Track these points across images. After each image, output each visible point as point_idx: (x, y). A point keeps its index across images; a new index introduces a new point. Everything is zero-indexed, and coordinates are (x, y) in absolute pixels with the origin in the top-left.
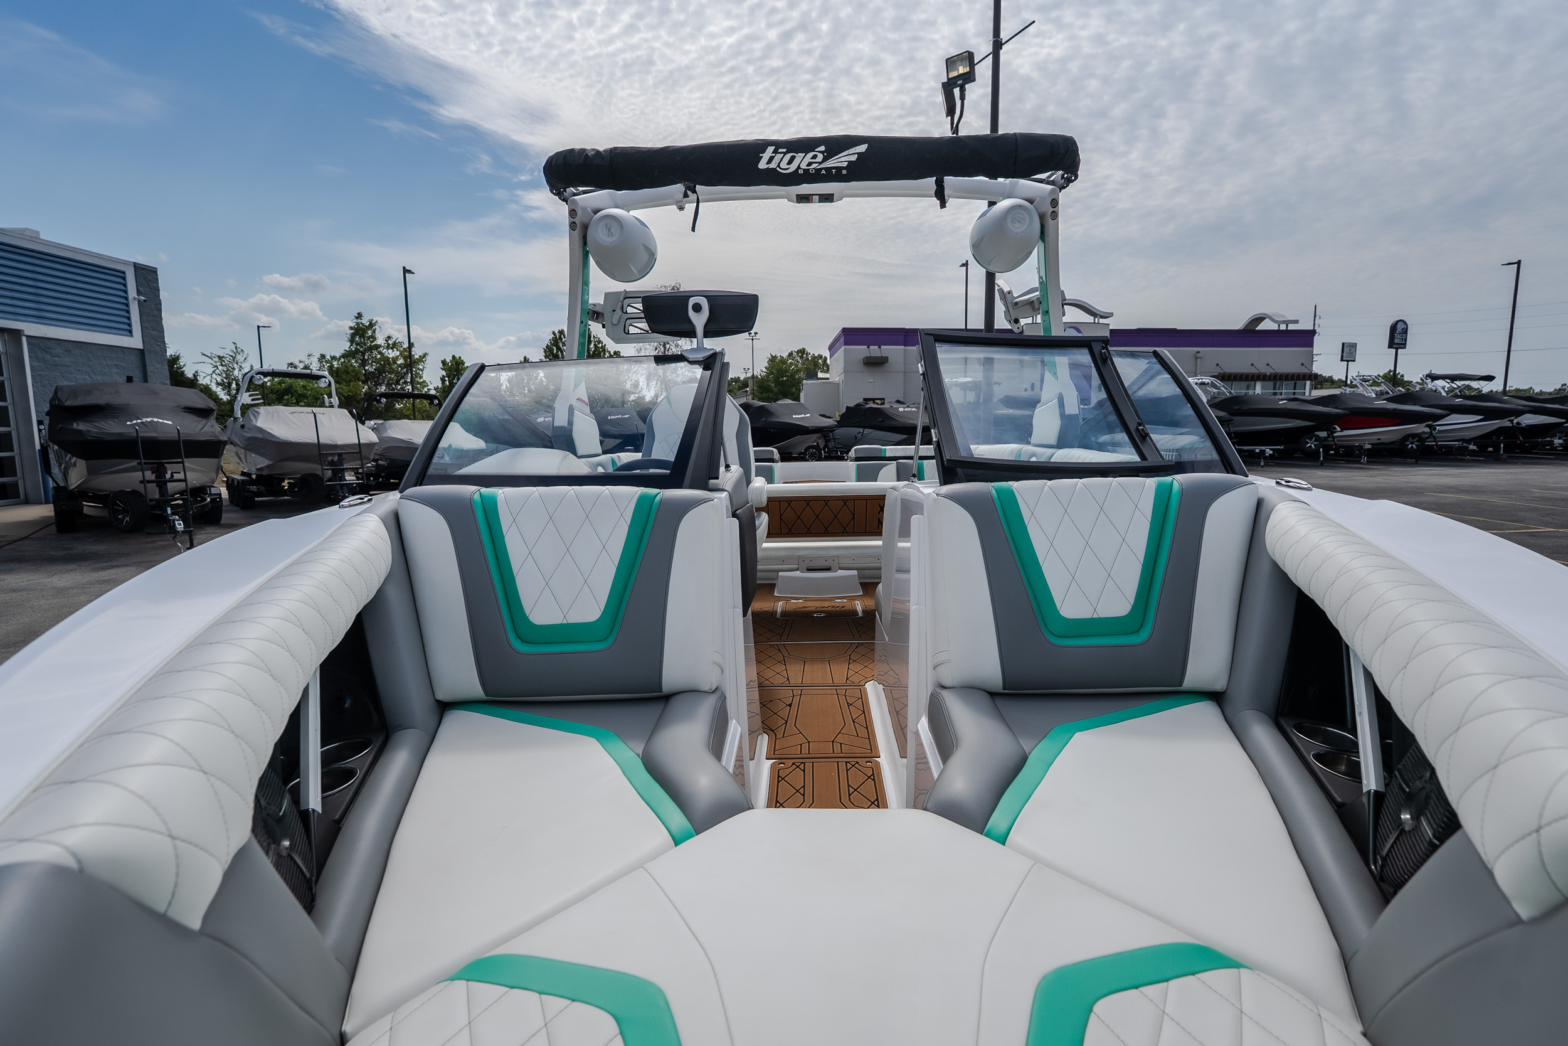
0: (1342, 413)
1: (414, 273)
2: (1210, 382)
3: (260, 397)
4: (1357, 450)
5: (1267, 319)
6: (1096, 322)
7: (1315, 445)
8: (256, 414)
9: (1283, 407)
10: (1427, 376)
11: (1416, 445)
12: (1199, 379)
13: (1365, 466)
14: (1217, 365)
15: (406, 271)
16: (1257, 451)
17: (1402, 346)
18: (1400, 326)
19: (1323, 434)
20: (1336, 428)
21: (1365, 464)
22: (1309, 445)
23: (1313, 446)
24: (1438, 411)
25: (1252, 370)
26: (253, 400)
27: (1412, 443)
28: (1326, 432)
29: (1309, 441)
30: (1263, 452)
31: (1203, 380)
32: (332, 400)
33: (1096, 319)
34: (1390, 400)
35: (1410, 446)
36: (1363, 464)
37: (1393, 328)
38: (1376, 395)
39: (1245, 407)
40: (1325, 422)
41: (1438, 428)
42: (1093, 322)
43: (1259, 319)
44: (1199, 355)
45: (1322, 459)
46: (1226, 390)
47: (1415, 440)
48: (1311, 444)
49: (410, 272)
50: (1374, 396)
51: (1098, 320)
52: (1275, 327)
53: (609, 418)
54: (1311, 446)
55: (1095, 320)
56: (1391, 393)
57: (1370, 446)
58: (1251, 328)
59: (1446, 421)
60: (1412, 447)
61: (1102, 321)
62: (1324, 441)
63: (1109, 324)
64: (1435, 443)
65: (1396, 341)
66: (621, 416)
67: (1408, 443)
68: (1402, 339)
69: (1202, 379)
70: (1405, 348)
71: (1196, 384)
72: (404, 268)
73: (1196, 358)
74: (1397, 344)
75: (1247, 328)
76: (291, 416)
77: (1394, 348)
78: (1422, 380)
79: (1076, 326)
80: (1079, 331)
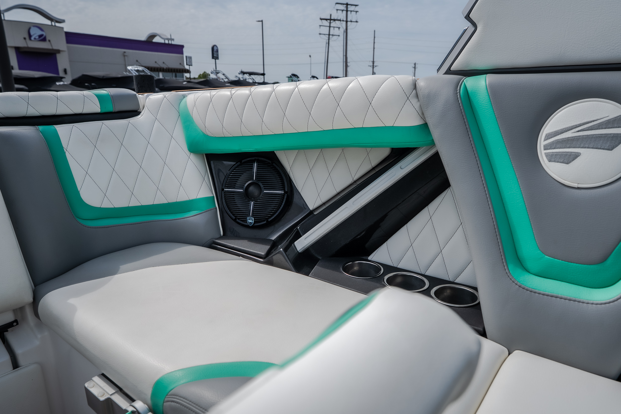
5: (158, 37)
6: (53, 25)
10: (241, 72)
12: (135, 68)
14: (137, 61)
17: (217, 58)
18: (215, 48)
25: (156, 66)
31: (138, 69)
34: (230, 83)
37: (213, 49)
39: (166, 86)
43: (153, 36)
44: (125, 54)
51: (55, 24)
52: (162, 41)
55: (52, 23)
58: (150, 40)
61: (57, 25)
63: (63, 28)
65: (215, 55)
68: (217, 55)
69: (137, 67)
71: (135, 70)
73: (124, 56)
74: (215, 57)
75: (147, 40)
77: (214, 59)
78: (239, 74)
79: (39, 26)
80: (42, 30)
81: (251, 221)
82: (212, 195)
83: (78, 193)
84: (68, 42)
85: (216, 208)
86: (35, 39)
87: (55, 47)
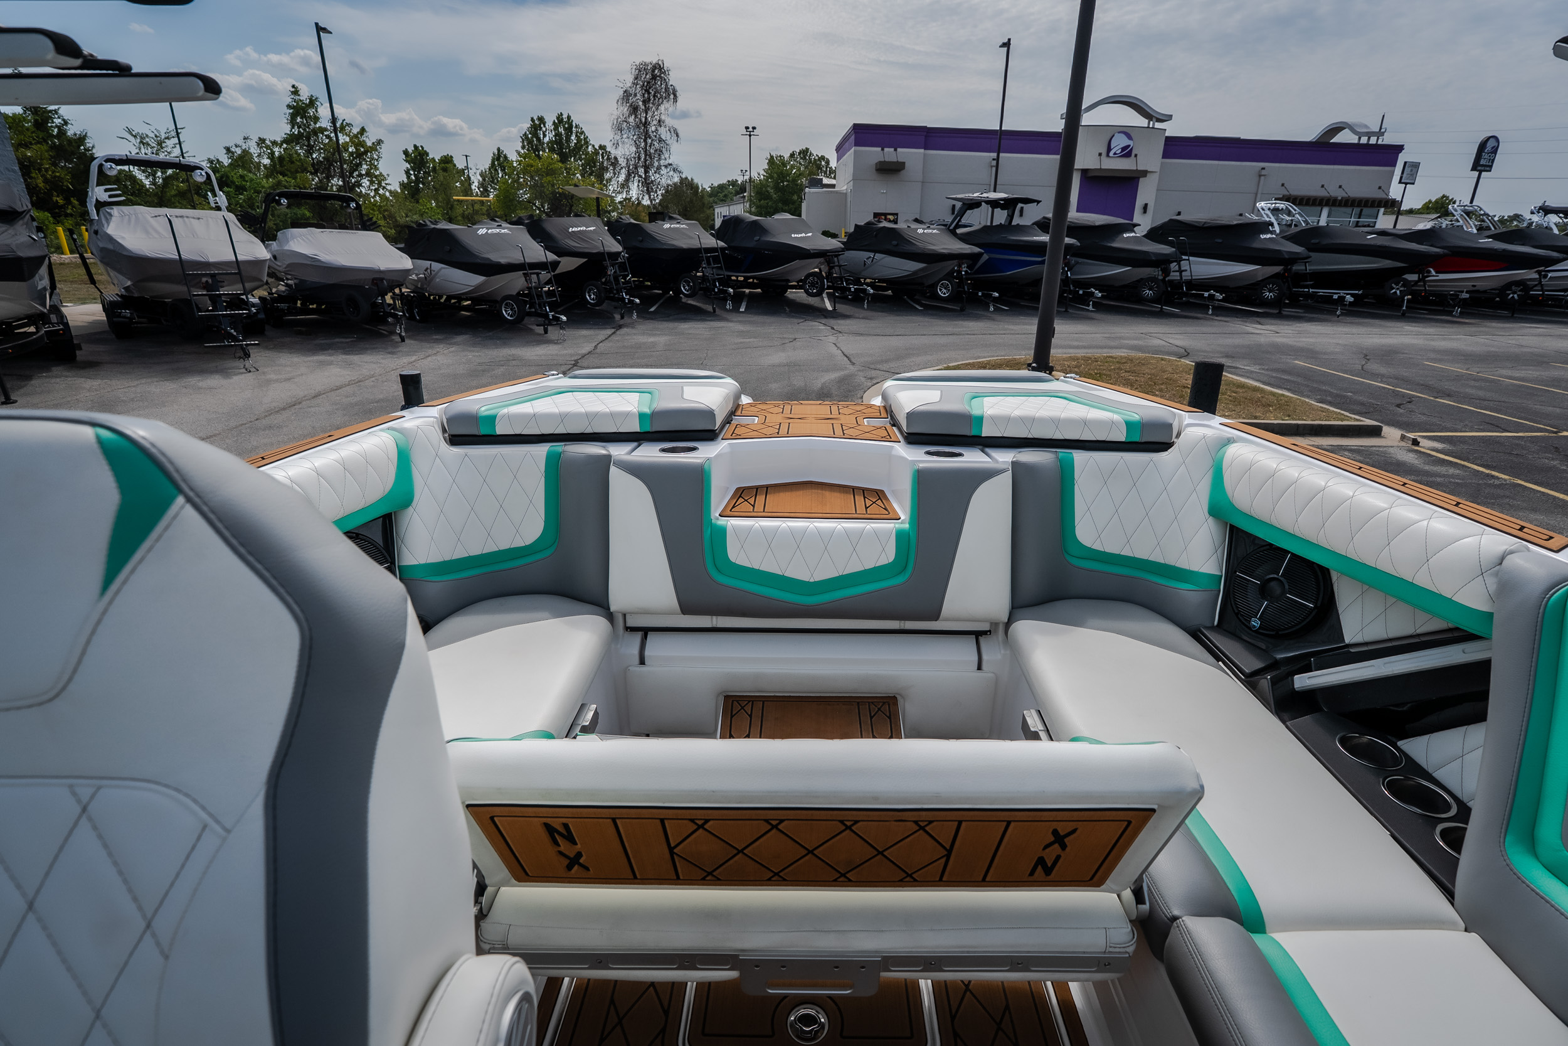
0: (1442, 253)
1: (331, 33)
2: (1284, 208)
3: (120, 192)
4: (1452, 299)
5: (1347, 130)
6: (1151, 126)
7: (1400, 291)
8: (108, 217)
9: (1372, 243)
10: (1540, 208)
11: (1518, 295)
12: (1272, 204)
13: (1455, 319)
14: (1283, 185)
15: (320, 29)
16: (1335, 297)
17: (1488, 169)
18: (1491, 144)
19: (1413, 277)
20: (1430, 272)
21: (1458, 317)
22: (1394, 291)
23: (1398, 292)
24: (1555, 254)
25: (1322, 193)
26: (110, 196)
27: (1514, 293)
28: (1417, 275)
29: (1394, 286)
30: (1342, 299)
31: (1278, 205)
32: (217, 198)
33: (1151, 123)
34: (1495, 237)
35: (1511, 296)
36: (1454, 316)
37: (1482, 146)
38: (1478, 230)
39: (1326, 241)
40: (1420, 263)
41: (1550, 275)
42: (1146, 126)
43: (1336, 130)
44: (1263, 172)
45: (1404, 308)
46: (1300, 218)
47: (1519, 289)
48: (1397, 290)
49: (325, 30)
50: (1475, 231)
51: (1154, 124)
52: (1353, 139)
53: (570, 230)
54: (1396, 292)
55: (1149, 123)
56: (1493, 229)
57: (1467, 296)
58: (1325, 139)
59: (1560, 266)
60: (1513, 297)
61: (1158, 125)
62: (1413, 286)
63: (1166, 130)
64: (1541, 293)
65: (1482, 162)
66: (585, 228)
67: (1509, 292)
68: (1490, 160)
69: (1275, 203)
70: (1490, 171)
71: (1269, 209)
72: (317, 24)
73: (1260, 176)
74: (1483, 166)
75: (1322, 140)
76: (152, 221)
77: (1477, 171)
78: (1532, 213)
79: (1126, 131)
80: (1129, 137)
81: (1256, 623)
82: (1218, 573)
83: (1074, 527)
84: (1166, 155)
85: (1220, 591)
86: (1115, 154)
87: (1140, 168)
